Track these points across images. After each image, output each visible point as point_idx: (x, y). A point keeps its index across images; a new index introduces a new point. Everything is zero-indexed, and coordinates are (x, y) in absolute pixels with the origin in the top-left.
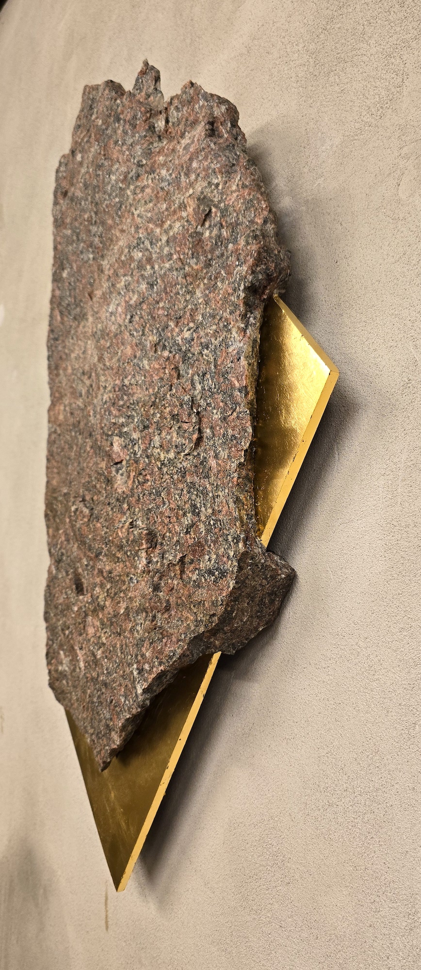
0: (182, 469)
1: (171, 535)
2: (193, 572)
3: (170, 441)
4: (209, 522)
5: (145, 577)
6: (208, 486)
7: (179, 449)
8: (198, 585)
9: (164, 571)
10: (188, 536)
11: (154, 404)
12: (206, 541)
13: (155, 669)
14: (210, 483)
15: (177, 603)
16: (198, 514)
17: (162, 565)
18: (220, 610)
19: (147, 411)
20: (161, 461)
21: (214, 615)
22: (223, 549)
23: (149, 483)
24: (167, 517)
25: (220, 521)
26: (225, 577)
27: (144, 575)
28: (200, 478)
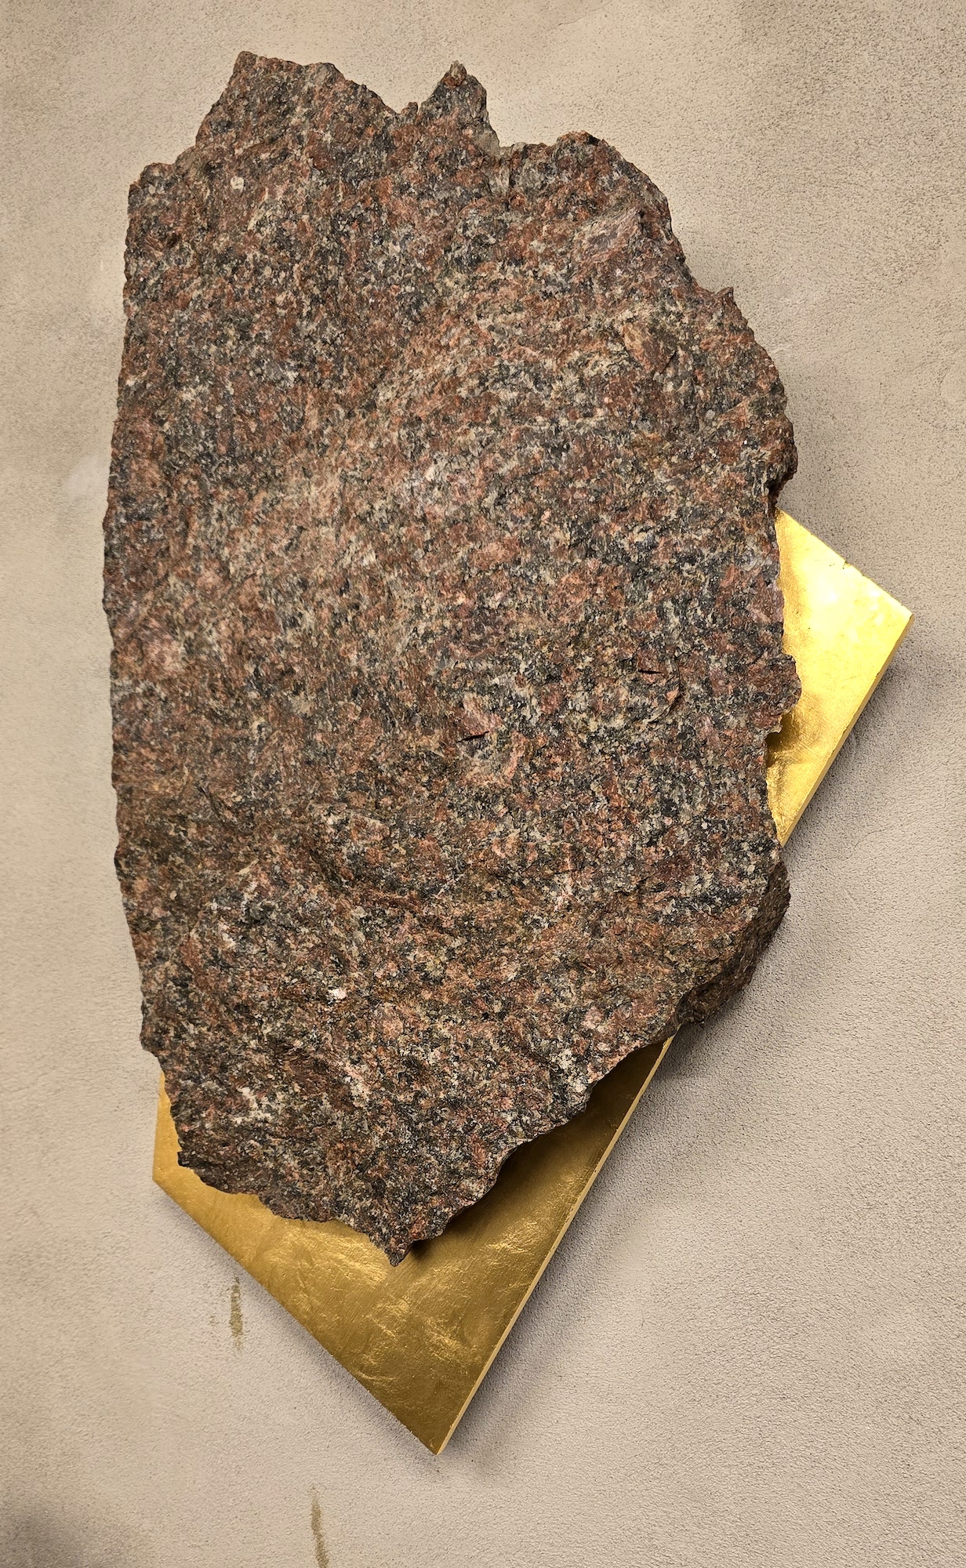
0: (642, 745)
1: (613, 849)
2: (664, 903)
3: (614, 701)
4: (700, 826)
5: (572, 915)
6: (697, 770)
7: (636, 713)
8: (676, 921)
9: (609, 905)
10: (653, 849)
11: (576, 640)
12: (693, 854)
13: (622, 1048)
14: (701, 766)
15: (635, 951)
16: (676, 814)
18: (730, 952)
20: (590, 733)
21: (715, 961)
22: (727, 865)
23: (560, 769)
24: (603, 821)
25: (724, 822)
26: (736, 903)
27: (570, 913)
28: (680, 759)
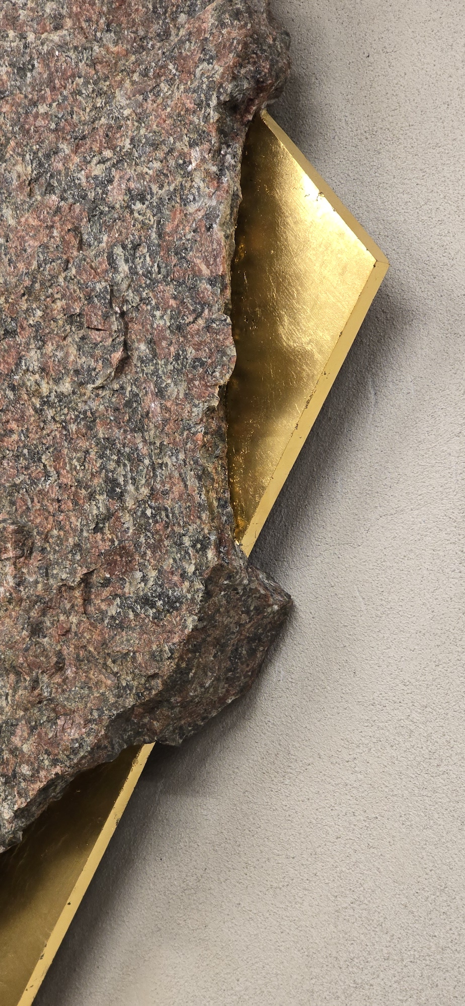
0: (89, 414)
1: (62, 533)
2: (109, 601)
3: (63, 362)
4: (144, 513)
5: (13, 610)
6: (140, 446)
7: (82, 377)
8: (119, 624)
9: (51, 600)
10: (99, 536)
11: (29, 291)
12: (137, 545)
13: (42, 774)
14: (145, 441)
15: (78, 655)
16: (121, 497)
17: (47, 588)
18: (168, 667)
19: (13, 305)
20: (42, 398)
21: (154, 676)
22: (171, 561)
23: (15, 437)
24: (53, 500)
25: (166, 509)
26: (177, 609)
27: (11, 607)
28: (125, 431)
